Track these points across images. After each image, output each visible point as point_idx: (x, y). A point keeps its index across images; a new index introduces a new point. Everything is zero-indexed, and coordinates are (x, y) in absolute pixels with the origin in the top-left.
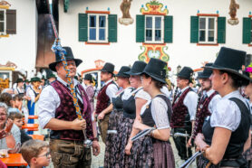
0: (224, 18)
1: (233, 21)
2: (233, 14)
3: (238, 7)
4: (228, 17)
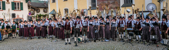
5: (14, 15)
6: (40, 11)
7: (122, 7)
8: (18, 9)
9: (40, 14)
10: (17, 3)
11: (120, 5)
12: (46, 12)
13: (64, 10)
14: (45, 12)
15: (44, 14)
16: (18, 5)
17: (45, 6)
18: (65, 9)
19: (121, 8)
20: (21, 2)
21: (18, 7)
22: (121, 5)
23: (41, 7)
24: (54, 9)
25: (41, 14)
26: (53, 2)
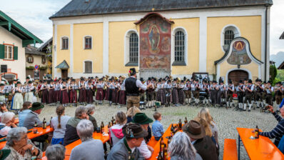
5: (4, 68)
7: (173, 65)
8: (10, 57)
10: (8, 46)
11: (170, 63)
13: (84, 64)
16: (10, 50)
18: (86, 62)
19: (172, 68)
20: (15, 45)
21: (10, 54)
22: (172, 63)
26: (63, 49)
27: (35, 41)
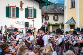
0: (18, 8)
1: (21, 9)
2: (21, 7)
3: (23, 4)
4: (20, 8)
5: (27, 24)
6: (48, 19)
8: (31, 17)
9: (49, 23)
10: (30, 9)
12: (57, 20)
14: (55, 20)
15: (54, 22)
16: (31, 12)
17: (56, 11)
20: (35, 8)
21: (31, 14)
23: (51, 12)
24: (72, 18)
25: (51, 23)
26: (71, 8)
27: (46, 4)
